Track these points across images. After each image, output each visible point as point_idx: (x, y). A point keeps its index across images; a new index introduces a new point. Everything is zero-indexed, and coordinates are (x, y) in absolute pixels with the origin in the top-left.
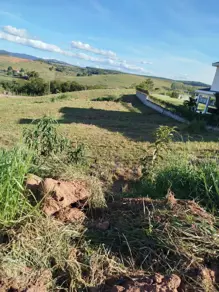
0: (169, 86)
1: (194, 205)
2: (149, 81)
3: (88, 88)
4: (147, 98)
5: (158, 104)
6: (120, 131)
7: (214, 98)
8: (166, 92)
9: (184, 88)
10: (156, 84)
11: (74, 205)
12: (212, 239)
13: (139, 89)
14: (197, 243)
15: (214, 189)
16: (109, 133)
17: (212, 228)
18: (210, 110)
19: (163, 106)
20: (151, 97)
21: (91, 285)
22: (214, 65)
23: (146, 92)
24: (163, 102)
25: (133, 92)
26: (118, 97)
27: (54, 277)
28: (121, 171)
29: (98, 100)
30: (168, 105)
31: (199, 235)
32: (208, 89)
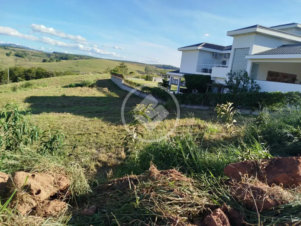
0: (143, 69)
1: (175, 173)
2: (123, 65)
3: (58, 75)
4: (123, 82)
5: (134, 86)
6: (99, 117)
7: (183, 79)
8: (140, 75)
9: (157, 71)
10: (130, 68)
11: (53, 197)
12: (192, 198)
13: (114, 73)
14: (180, 204)
15: (190, 156)
16: (86, 119)
17: (191, 189)
18: (181, 90)
20: (127, 81)
23: (121, 76)
24: (139, 85)
25: (108, 76)
26: (92, 82)
29: (70, 86)
31: (182, 196)
32: (178, 72)
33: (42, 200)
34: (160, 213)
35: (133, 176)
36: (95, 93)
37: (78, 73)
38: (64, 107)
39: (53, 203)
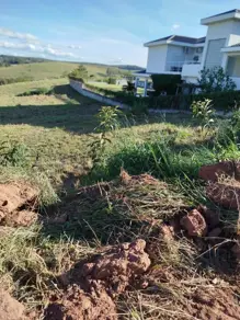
0: (104, 72)
1: (147, 178)
2: (82, 67)
3: (9, 82)
4: (83, 87)
5: (96, 91)
6: (60, 126)
7: (150, 80)
8: (102, 78)
9: (119, 73)
10: (91, 70)
11: (22, 208)
12: (167, 201)
13: (72, 78)
14: (155, 207)
15: (163, 160)
16: (47, 130)
17: (166, 192)
18: (148, 93)
19: (102, 94)
20: (87, 86)
21: (60, 273)
22: (145, 45)
23: (81, 80)
24: (101, 90)
25: (66, 81)
26: (49, 89)
27: (14, 281)
28: (69, 168)
29: (25, 94)
30: (107, 92)
31: (156, 200)
32: (144, 72)
33: (10, 211)
34: (135, 217)
35: (103, 183)
36: (53, 101)
37: (32, 79)
38: (20, 118)
39: (22, 213)
